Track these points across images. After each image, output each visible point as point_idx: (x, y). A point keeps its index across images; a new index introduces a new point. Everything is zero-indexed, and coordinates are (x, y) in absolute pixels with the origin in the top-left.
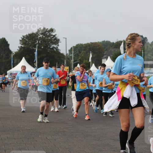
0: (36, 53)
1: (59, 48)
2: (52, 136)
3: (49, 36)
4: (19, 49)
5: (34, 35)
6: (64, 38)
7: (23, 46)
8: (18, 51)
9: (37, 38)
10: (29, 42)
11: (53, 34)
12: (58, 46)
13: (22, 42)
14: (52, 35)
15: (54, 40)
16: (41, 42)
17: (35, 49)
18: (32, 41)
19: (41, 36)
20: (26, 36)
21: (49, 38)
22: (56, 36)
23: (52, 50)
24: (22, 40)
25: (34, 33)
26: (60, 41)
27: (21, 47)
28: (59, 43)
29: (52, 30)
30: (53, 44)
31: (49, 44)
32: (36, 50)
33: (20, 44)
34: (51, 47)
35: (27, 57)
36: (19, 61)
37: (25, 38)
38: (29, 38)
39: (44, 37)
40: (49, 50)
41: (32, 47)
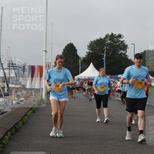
0: (104, 59)
1: (127, 54)
2: (122, 142)
3: (117, 42)
4: (86, 54)
5: (102, 41)
6: (132, 44)
7: (91, 52)
8: (85, 56)
9: (105, 44)
10: (97, 48)
11: (122, 40)
12: (126, 52)
13: (90, 48)
14: (120, 41)
15: (122, 46)
16: (109, 47)
17: (103, 54)
18: (100, 47)
19: (109, 42)
20: (94, 41)
21: (117, 44)
22: (124, 42)
23: (120, 56)
24: (90, 45)
25: (102, 38)
26: (128, 47)
27: (89, 52)
28: (127, 49)
29: (120, 36)
30: (121, 50)
31: (117, 50)
32: (105, 56)
33: (88, 49)
34: (119, 53)
35: (95, 63)
36: (87, 66)
37: (93, 44)
38: (97, 44)
39: (112, 42)
40: (117, 55)
41: (100, 53)
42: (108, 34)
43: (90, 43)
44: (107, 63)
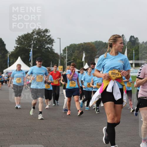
0: (31, 53)
1: (53, 48)
2: (47, 133)
3: (44, 37)
4: (15, 49)
5: (29, 35)
6: (58, 38)
7: (18, 46)
8: (14, 51)
9: (33, 39)
10: (24, 42)
11: (48, 34)
12: (53, 45)
13: (17, 42)
14: (47, 36)
15: (48, 40)
16: (36, 42)
17: (30, 48)
18: (27, 41)
19: (36, 36)
20: (22, 36)
21: (44, 38)
22: (50, 36)
23: (47, 50)
24: (18, 40)
25: (29, 33)
26: (54, 41)
27: (17, 46)
28: (54, 43)
29: (46, 31)
30: (48, 44)
31: (43, 45)
32: (32, 50)
33: (16, 44)
34: (46, 47)
35: (22, 57)
36: (15, 60)
37: (20, 39)
38: (25, 39)
39: (39, 37)
40: (44, 49)
41: (28, 47)
42: (35, 29)
43: (18, 38)
44: (34, 57)
